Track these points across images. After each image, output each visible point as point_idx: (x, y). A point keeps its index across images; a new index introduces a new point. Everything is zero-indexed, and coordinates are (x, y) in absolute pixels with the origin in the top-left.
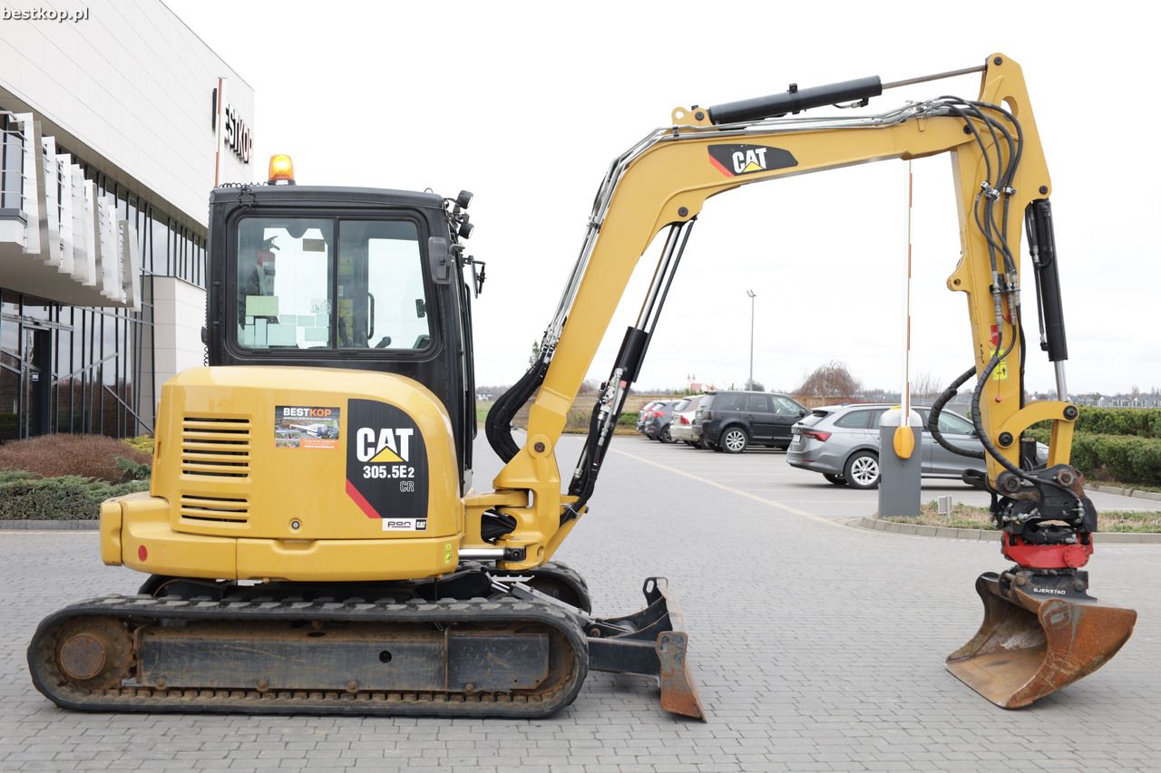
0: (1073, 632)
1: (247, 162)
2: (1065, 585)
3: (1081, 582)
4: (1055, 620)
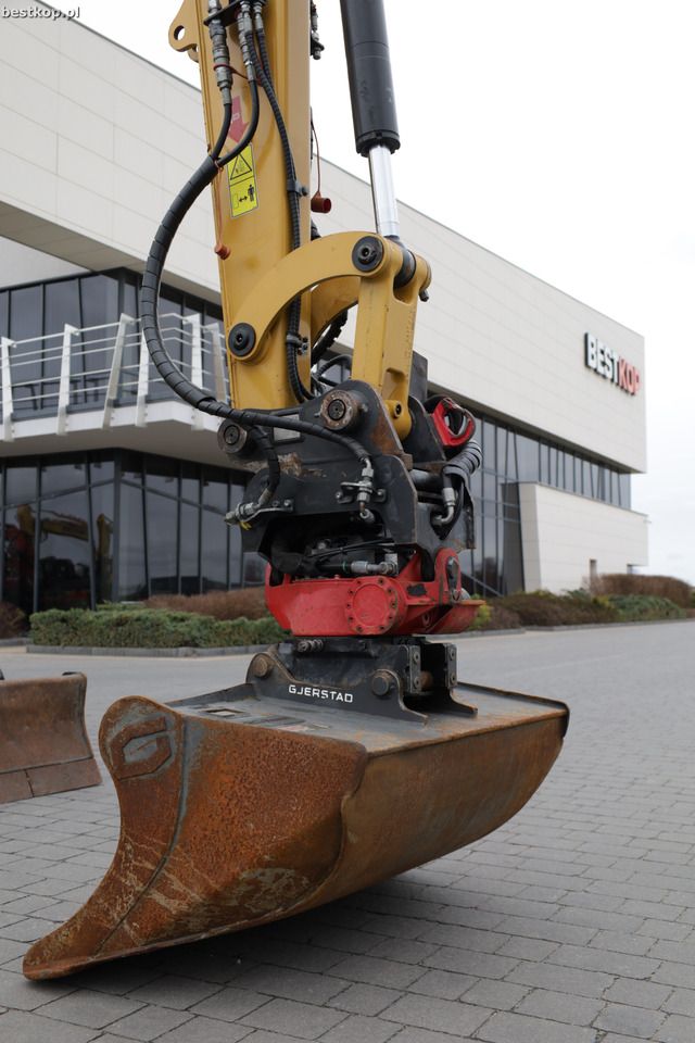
0: (186, 791)
1: (633, 394)
2: (357, 682)
3: (386, 674)
4: (135, 753)
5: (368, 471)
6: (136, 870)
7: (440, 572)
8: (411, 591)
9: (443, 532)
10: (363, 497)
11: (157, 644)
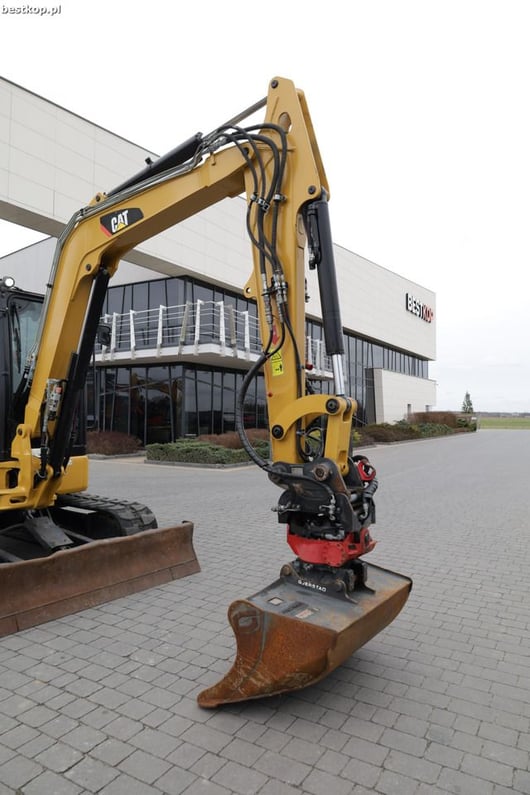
0: (264, 640)
1: (430, 322)
2: (327, 582)
3: (340, 582)
4: (243, 623)
5: (333, 501)
6: (244, 669)
7: (362, 540)
8: (350, 547)
9: (362, 522)
10: (331, 512)
11: (205, 462)
